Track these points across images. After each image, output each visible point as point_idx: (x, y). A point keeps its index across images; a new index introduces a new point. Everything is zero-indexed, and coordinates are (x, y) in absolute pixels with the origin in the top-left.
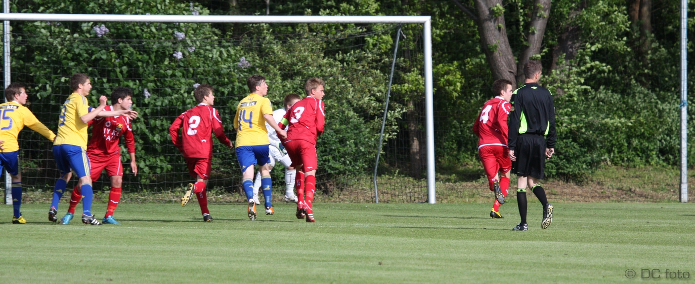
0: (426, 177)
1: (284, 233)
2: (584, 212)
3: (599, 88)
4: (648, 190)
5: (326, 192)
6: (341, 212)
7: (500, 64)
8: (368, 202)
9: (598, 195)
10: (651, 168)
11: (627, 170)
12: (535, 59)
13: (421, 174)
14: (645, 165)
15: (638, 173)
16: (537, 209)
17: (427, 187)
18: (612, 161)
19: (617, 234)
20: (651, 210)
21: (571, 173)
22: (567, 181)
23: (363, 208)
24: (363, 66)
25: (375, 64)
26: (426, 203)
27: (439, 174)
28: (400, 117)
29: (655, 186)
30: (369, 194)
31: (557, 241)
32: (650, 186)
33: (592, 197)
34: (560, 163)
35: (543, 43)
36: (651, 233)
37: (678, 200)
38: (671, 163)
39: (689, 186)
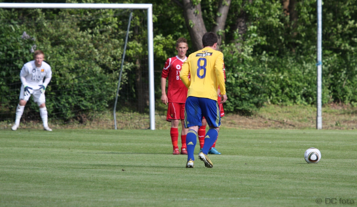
0: (148, 113)
1: (55, 150)
2: (254, 136)
3: (262, 52)
4: (296, 121)
5: (81, 122)
6: (92, 135)
8: (110, 129)
9: (262, 125)
10: (298, 106)
11: (281, 107)
13: (144, 110)
14: (293, 104)
15: (288, 110)
17: (150, 118)
18: (271, 101)
19: (278, 150)
20: (299, 134)
21: (244, 109)
23: (107, 133)
24: (106, 37)
25: (114, 35)
26: (149, 129)
29: (301, 119)
30: (111, 123)
31: (238, 155)
32: (297, 118)
33: (259, 126)
35: (226, 22)
36: (300, 149)
37: (315, 128)
38: (310, 102)
39: (323, 119)
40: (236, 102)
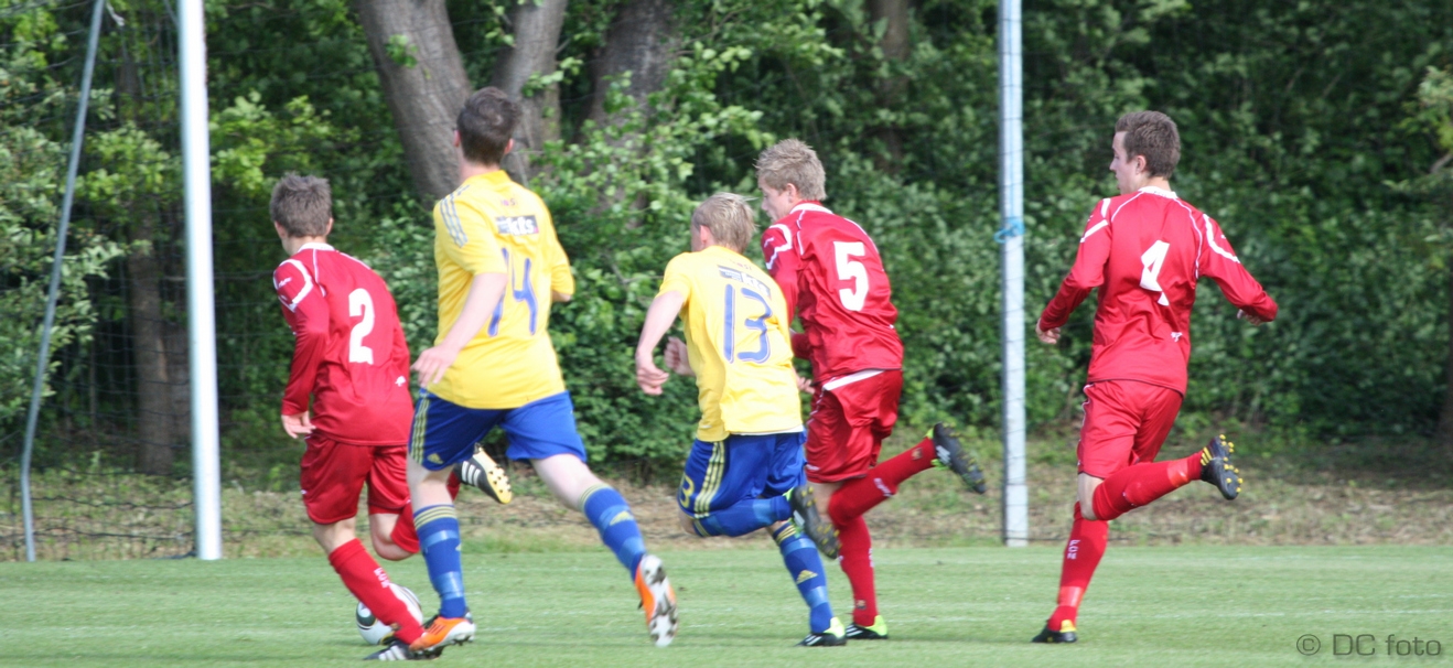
7: (426, 108)
12: (539, 92)
16: (546, 574)
17: (193, 504)
20: (912, 570)
21: (653, 455)
22: (646, 481)
26: (189, 560)
27: (232, 464)
28: (104, 275)
29: (925, 494)
32: (910, 491)
34: (619, 423)
37: (997, 538)
38: (974, 417)
39: (1032, 493)
40: (614, 416)
